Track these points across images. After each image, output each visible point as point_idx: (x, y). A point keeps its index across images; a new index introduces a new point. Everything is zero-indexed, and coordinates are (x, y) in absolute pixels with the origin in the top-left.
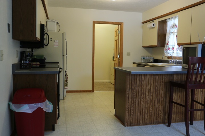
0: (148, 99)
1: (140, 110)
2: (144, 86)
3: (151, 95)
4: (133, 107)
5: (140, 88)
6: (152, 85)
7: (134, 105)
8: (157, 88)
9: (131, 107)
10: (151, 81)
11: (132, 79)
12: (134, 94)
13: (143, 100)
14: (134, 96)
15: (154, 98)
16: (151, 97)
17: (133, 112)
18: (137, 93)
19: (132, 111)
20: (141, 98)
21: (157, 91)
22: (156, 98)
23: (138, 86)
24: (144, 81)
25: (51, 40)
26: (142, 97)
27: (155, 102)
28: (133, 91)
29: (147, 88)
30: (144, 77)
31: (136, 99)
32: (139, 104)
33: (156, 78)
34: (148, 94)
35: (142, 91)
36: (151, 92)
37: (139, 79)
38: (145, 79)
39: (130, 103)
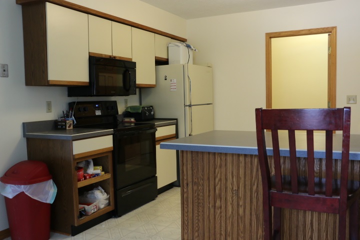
0: (232, 213)
1: (215, 234)
2: (220, 180)
3: (241, 203)
4: (198, 225)
5: (212, 183)
6: (243, 179)
7: (198, 220)
8: (255, 188)
9: (193, 224)
10: (238, 169)
11: (192, 161)
12: (198, 195)
13: (221, 213)
14: (198, 199)
15: (248, 212)
16: (241, 211)
17: (198, 235)
18: (206, 194)
19: (196, 234)
20: (215, 206)
21: (255, 195)
22: (253, 213)
23: (206, 177)
24: (220, 167)
25: (166, 79)
26: (217, 204)
27: (251, 224)
28: (195, 188)
29: (229, 186)
30: (221, 159)
31: (203, 207)
32: (212, 221)
33: (251, 164)
34: (232, 201)
35: (217, 192)
36: (238, 197)
37: (209, 162)
38: (223, 164)
39: (190, 215)
